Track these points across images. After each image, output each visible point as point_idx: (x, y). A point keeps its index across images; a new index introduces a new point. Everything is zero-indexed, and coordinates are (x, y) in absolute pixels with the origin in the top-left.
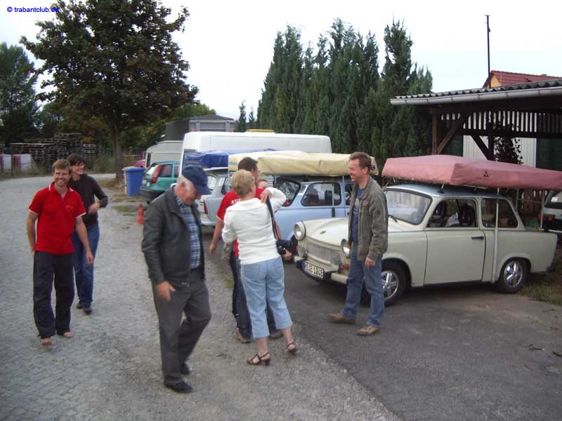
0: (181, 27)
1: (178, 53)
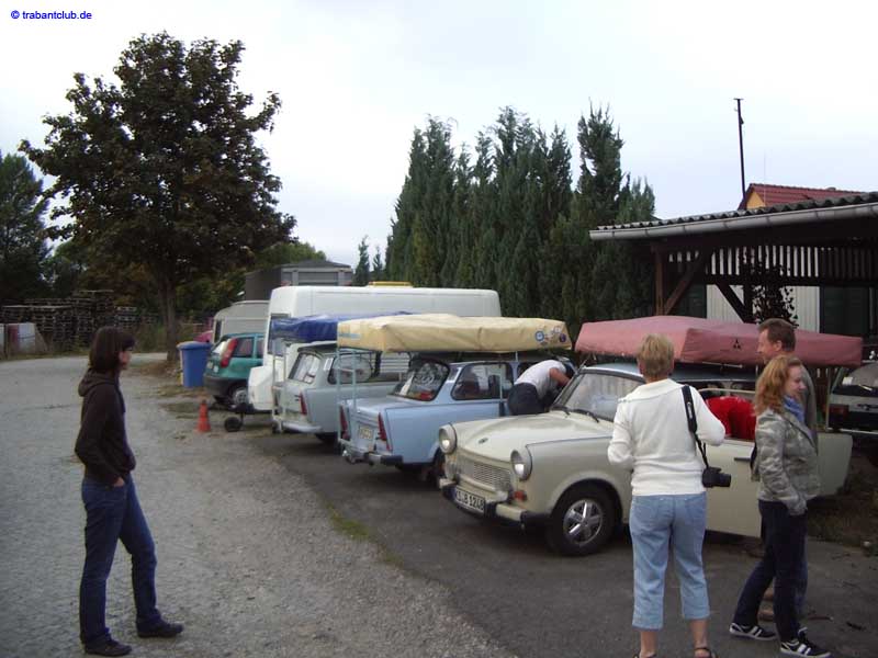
0: (269, 124)
1: (264, 163)
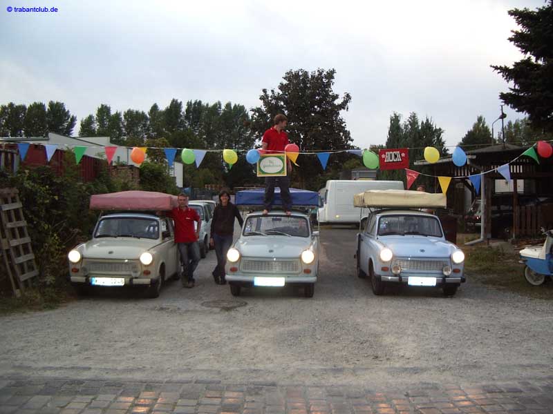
0: (346, 107)
1: (343, 125)
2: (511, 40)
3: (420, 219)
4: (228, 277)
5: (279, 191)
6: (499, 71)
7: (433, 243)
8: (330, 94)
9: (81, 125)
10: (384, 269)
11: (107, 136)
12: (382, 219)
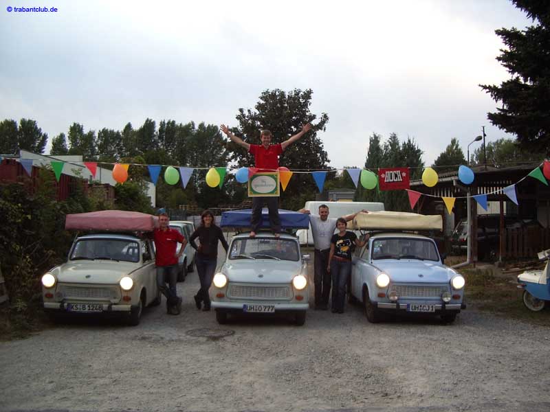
0: (323, 128)
2: (499, 59)
3: (413, 241)
4: (214, 303)
5: (267, 213)
6: (488, 90)
7: (429, 268)
8: (307, 114)
9: (53, 143)
10: (381, 295)
11: (80, 155)
12: (376, 242)
